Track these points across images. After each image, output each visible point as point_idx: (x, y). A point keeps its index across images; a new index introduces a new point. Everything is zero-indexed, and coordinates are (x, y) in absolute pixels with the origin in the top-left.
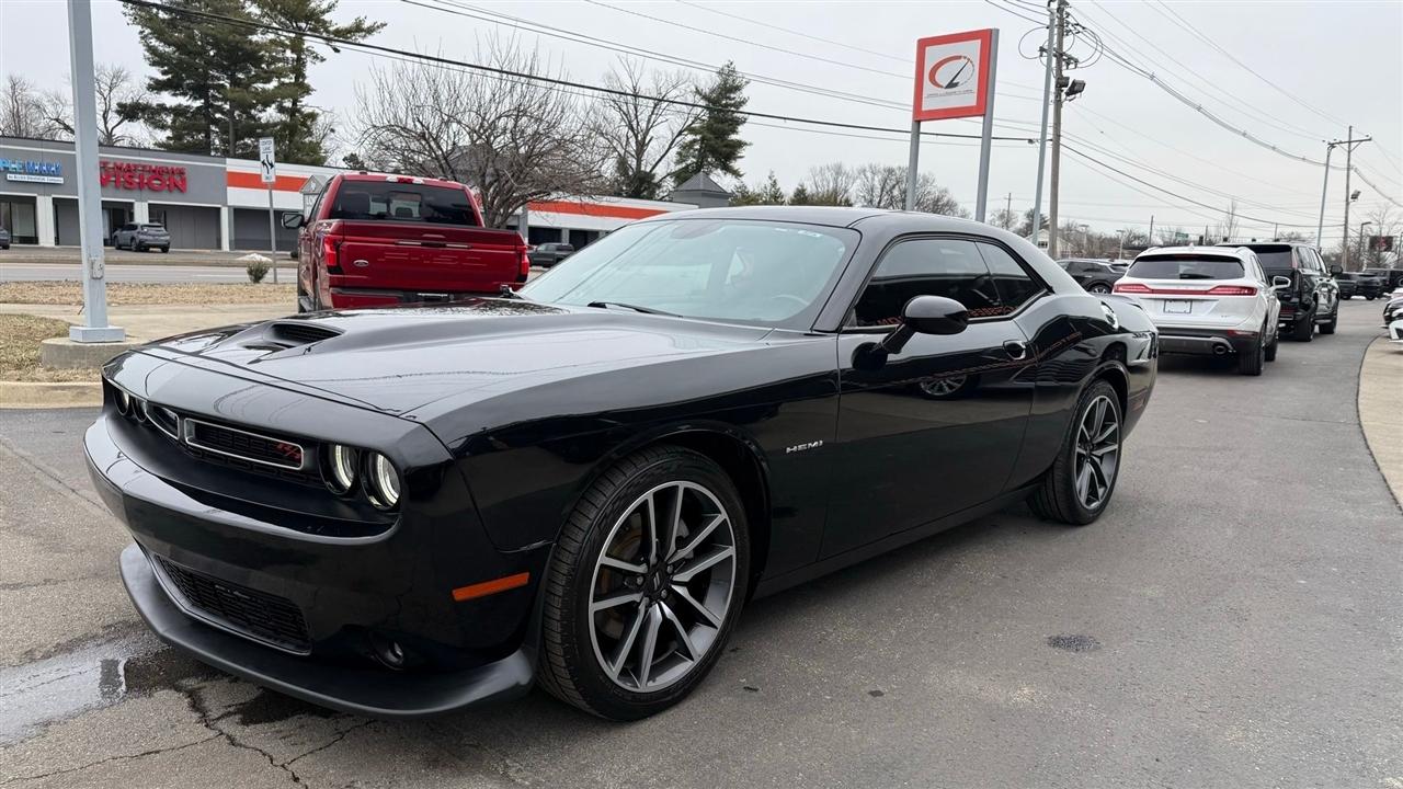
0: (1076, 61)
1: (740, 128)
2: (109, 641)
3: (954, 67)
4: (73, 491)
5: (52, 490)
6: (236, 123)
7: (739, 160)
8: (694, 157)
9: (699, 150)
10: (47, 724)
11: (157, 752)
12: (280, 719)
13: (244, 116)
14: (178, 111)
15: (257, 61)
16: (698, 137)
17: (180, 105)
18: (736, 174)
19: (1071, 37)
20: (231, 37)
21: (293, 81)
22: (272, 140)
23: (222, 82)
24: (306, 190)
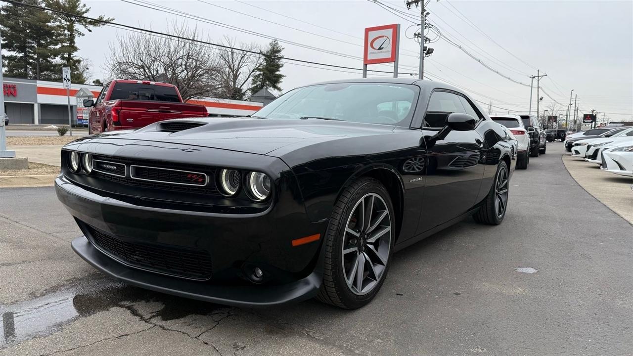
0: (430, 40)
1: (280, 69)
2: (72, 287)
3: (383, 39)
4: (17, 222)
5: (5, 222)
6: (40, 65)
7: (281, 83)
8: (260, 81)
9: (262, 79)
10: (60, 325)
11: (127, 335)
12: (182, 317)
13: (44, 61)
14: (11, 59)
15: (51, 35)
16: (262, 73)
17: (12, 56)
18: (279, 89)
19: (427, 29)
20: (38, 24)
21: (69, 44)
22: (69, 68)
23: (33, 45)
24: (78, 95)
